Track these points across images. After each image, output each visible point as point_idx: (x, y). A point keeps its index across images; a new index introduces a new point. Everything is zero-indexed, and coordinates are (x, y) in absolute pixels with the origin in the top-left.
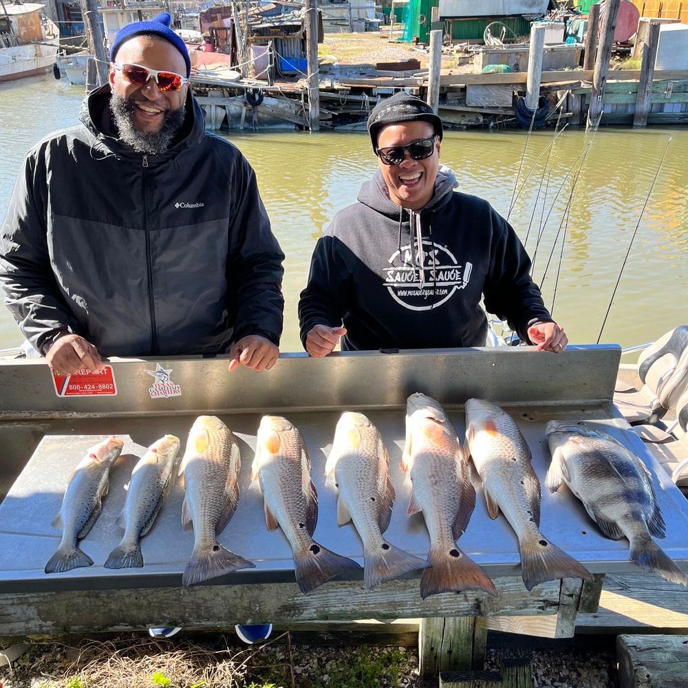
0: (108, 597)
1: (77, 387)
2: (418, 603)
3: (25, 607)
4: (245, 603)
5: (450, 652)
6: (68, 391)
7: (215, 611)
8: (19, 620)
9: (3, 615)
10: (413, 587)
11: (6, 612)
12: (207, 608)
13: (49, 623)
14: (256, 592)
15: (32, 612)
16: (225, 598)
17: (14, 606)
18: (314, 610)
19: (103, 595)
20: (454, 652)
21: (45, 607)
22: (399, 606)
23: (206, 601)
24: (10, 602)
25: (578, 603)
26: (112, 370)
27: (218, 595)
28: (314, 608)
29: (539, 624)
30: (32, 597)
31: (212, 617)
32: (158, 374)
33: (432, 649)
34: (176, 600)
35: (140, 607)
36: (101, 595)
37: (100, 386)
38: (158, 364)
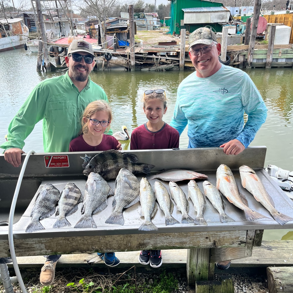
0: (72, 240)
1: (54, 164)
2: (192, 242)
3: (40, 244)
4: (125, 243)
5: (200, 273)
6: (50, 165)
7: (113, 246)
8: (38, 250)
9: (32, 248)
10: (190, 236)
11: (33, 246)
12: (110, 245)
13: (49, 251)
14: (129, 238)
15: (43, 246)
16: (117, 241)
17: (36, 244)
18: (151, 246)
19: (71, 239)
20: (201, 273)
21: (48, 244)
22: (184, 243)
23: (109, 242)
24: (34, 242)
25: (253, 242)
26: (68, 157)
27: (114, 239)
28: (151, 245)
29: (238, 253)
30: (43, 240)
31: (112, 248)
32: (86, 158)
33: (192, 272)
34: (98, 241)
35: (84, 244)
36: (70, 239)
37: (63, 163)
38: (86, 154)
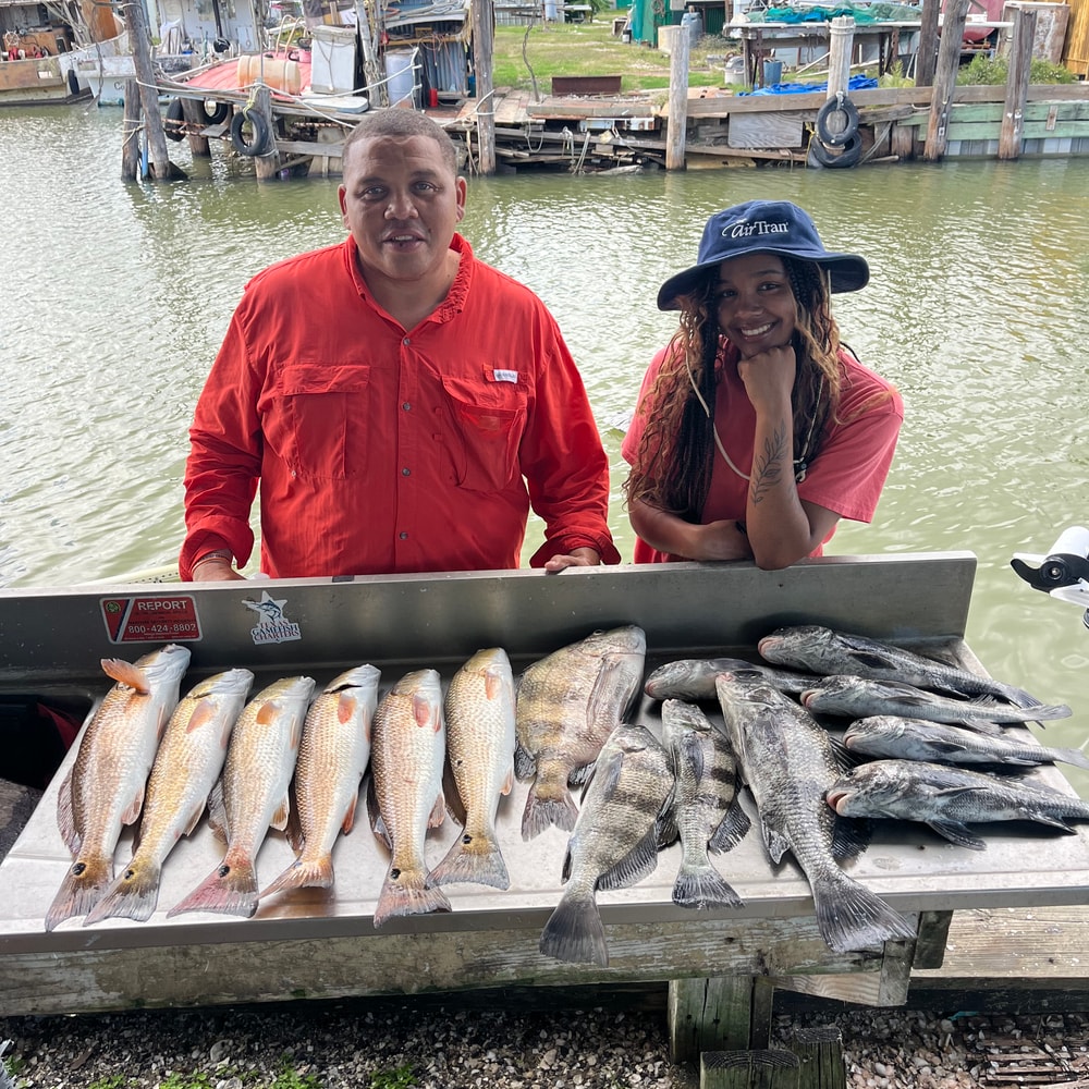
0: (202, 954)
1: (141, 629)
2: (670, 958)
3: (77, 971)
4: (409, 961)
5: (717, 1021)
6: (127, 635)
7: (364, 973)
8: (69, 990)
9: (45, 984)
10: (662, 934)
11: (48, 980)
12: (351, 969)
13: (113, 994)
14: (424, 945)
15: (87, 977)
16: (378, 955)
17: (60, 971)
18: (513, 970)
19: (195, 952)
20: (722, 1020)
21: (106, 971)
22: (642, 961)
23: (349, 958)
24: (54, 964)
25: (912, 952)
26: (194, 603)
27: (367, 949)
28: (513, 967)
29: (852, 984)
30: (88, 956)
31: (359, 982)
32: (265, 607)
33: (689, 1017)
34: (304, 958)
35: (249, 968)
36: (192, 952)
37: (176, 626)
38: (264, 592)
